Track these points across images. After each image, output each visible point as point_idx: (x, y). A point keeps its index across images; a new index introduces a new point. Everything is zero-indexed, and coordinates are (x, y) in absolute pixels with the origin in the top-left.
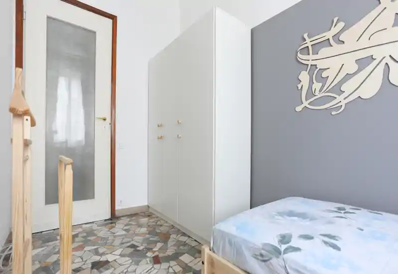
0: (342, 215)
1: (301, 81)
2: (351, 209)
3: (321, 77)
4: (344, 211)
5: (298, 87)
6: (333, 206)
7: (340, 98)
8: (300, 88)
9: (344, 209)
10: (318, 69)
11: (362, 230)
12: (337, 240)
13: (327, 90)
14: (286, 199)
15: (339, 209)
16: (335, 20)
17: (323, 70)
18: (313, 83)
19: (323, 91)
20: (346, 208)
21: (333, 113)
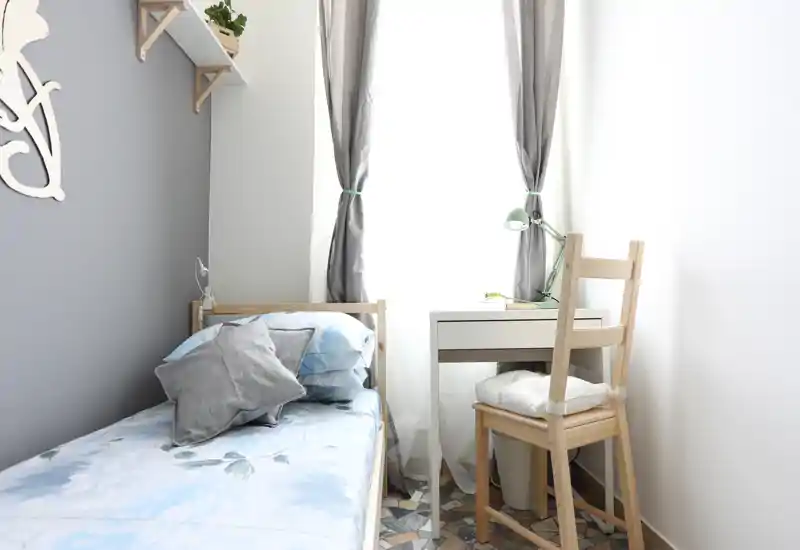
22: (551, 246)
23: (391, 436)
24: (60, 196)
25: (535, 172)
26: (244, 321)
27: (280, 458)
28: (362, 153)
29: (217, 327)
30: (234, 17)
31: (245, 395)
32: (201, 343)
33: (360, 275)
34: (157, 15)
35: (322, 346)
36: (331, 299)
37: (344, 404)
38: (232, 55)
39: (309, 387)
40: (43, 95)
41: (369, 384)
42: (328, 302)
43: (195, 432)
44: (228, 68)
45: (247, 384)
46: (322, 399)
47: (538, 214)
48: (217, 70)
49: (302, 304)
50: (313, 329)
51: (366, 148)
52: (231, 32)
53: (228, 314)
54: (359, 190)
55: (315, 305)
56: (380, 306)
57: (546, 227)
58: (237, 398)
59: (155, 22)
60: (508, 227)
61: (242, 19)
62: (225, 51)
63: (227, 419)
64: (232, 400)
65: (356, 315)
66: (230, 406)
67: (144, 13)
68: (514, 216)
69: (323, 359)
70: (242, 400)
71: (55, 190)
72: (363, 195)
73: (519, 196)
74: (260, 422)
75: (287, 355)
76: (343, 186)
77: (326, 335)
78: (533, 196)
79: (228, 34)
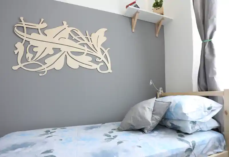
0: (50, 135)
1: (17, 49)
2: (53, 129)
3: (33, 50)
4: (50, 132)
5: (14, 52)
6: (42, 131)
7: (44, 67)
8: (16, 53)
9: (49, 131)
10: (31, 45)
11: (62, 140)
12: (52, 152)
13: (36, 60)
14: (5, 136)
15: (47, 132)
16: (42, 20)
17: (34, 47)
18: (27, 53)
19: (34, 60)
20: (50, 130)
21: (40, 75)
24: (111, 71)
38: (162, 14)
40: (106, 52)
44: (163, 19)
50: (171, 102)
52: (159, 7)
62: (159, 14)
71: (110, 70)
77: (177, 106)
79: (159, 9)
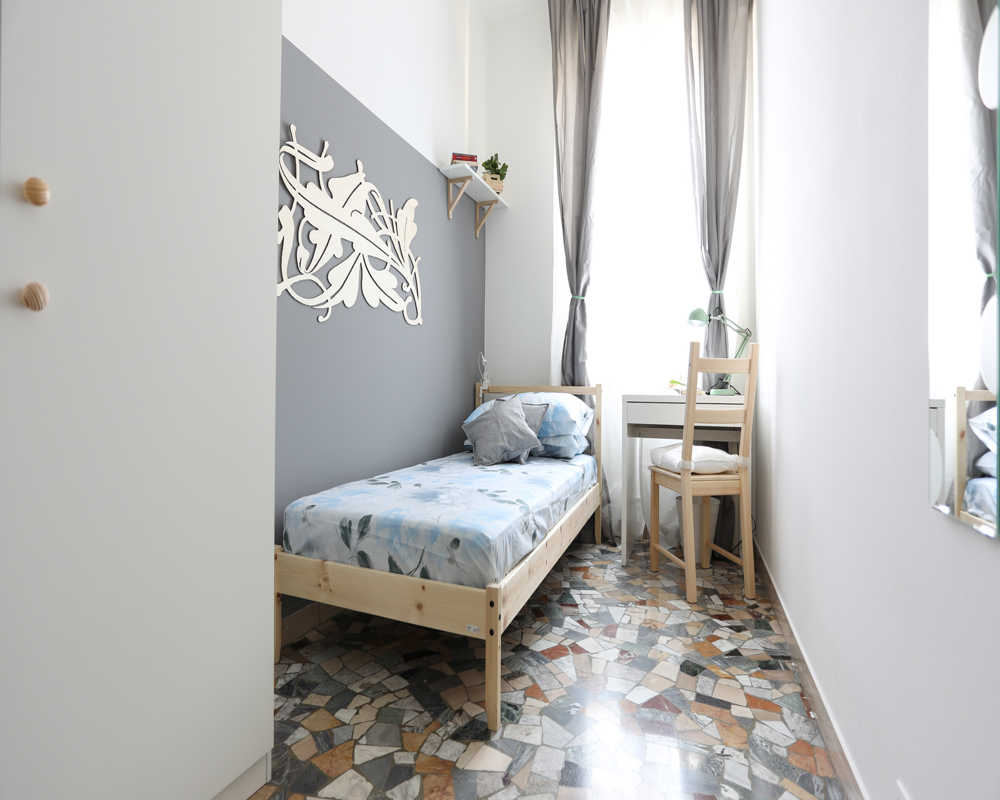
1: (281, 227)
3: (309, 238)
7: (326, 294)
10: (306, 220)
13: (313, 269)
16: (326, 146)
17: (311, 227)
18: (299, 243)
19: (310, 269)
21: (321, 319)
22: (733, 339)
23: (605, 497)
24: (421, 322)
25: (717, 271)
26: (506, 398)
27: (524, 473)
28: (585, 266)
29: (493, 402)
30: (500, 167)
31: (509, 442)
32: (483, 412)
33: (584, 364)
34: (459, 184)
35: (553, 416)
36: (564, 384)
37: (566, 459)
38: (498, 193)
39: (545, 446)
40: (416, 267)
41: (588, 451)
42: (563, 385)
43: (485, 460)
45: (510, 435)
46: (553, 454)
47: (719, 310)
48: (490, 203)
49: (544, 386)
50: (548, 405)
51: (587, 262)
52: (498, 176)
53: (498, 393)
54: (583, 295)
55: (553, 387)
56: (598, 389)
57: (728, 323)
58: (504, 443)
59: (459, 189)
60: (691, 324)
61: (505, 167)
62: (495, 191)
63: (499, 455)
64: (501, 444)
65: (581, 397)
66: (502, 447)
67: (451, 185)
68: (695, 316)
69: (555, 427)
70: (507, 445)
71: (420, 318)
72: (585, 298)
73: (701, 296)
74: (515, 461)
75: (532, 420)
76: (572, 292)
77: (557, 410)
78: (715, 295)
79: (496, 179)
